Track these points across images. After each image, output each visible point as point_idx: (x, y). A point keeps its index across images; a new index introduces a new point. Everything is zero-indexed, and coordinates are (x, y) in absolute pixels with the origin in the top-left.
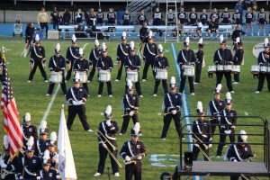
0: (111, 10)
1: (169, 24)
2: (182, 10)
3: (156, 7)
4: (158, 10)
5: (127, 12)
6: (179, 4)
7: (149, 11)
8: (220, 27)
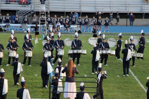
0: (8, 15)
1: (41, 24)
2: (49, 16)
3: (34, 14)
4: (35, 15)
5: (17, 16)
6: (47, 13)
7: (30, 16)
8: (71, 26)
